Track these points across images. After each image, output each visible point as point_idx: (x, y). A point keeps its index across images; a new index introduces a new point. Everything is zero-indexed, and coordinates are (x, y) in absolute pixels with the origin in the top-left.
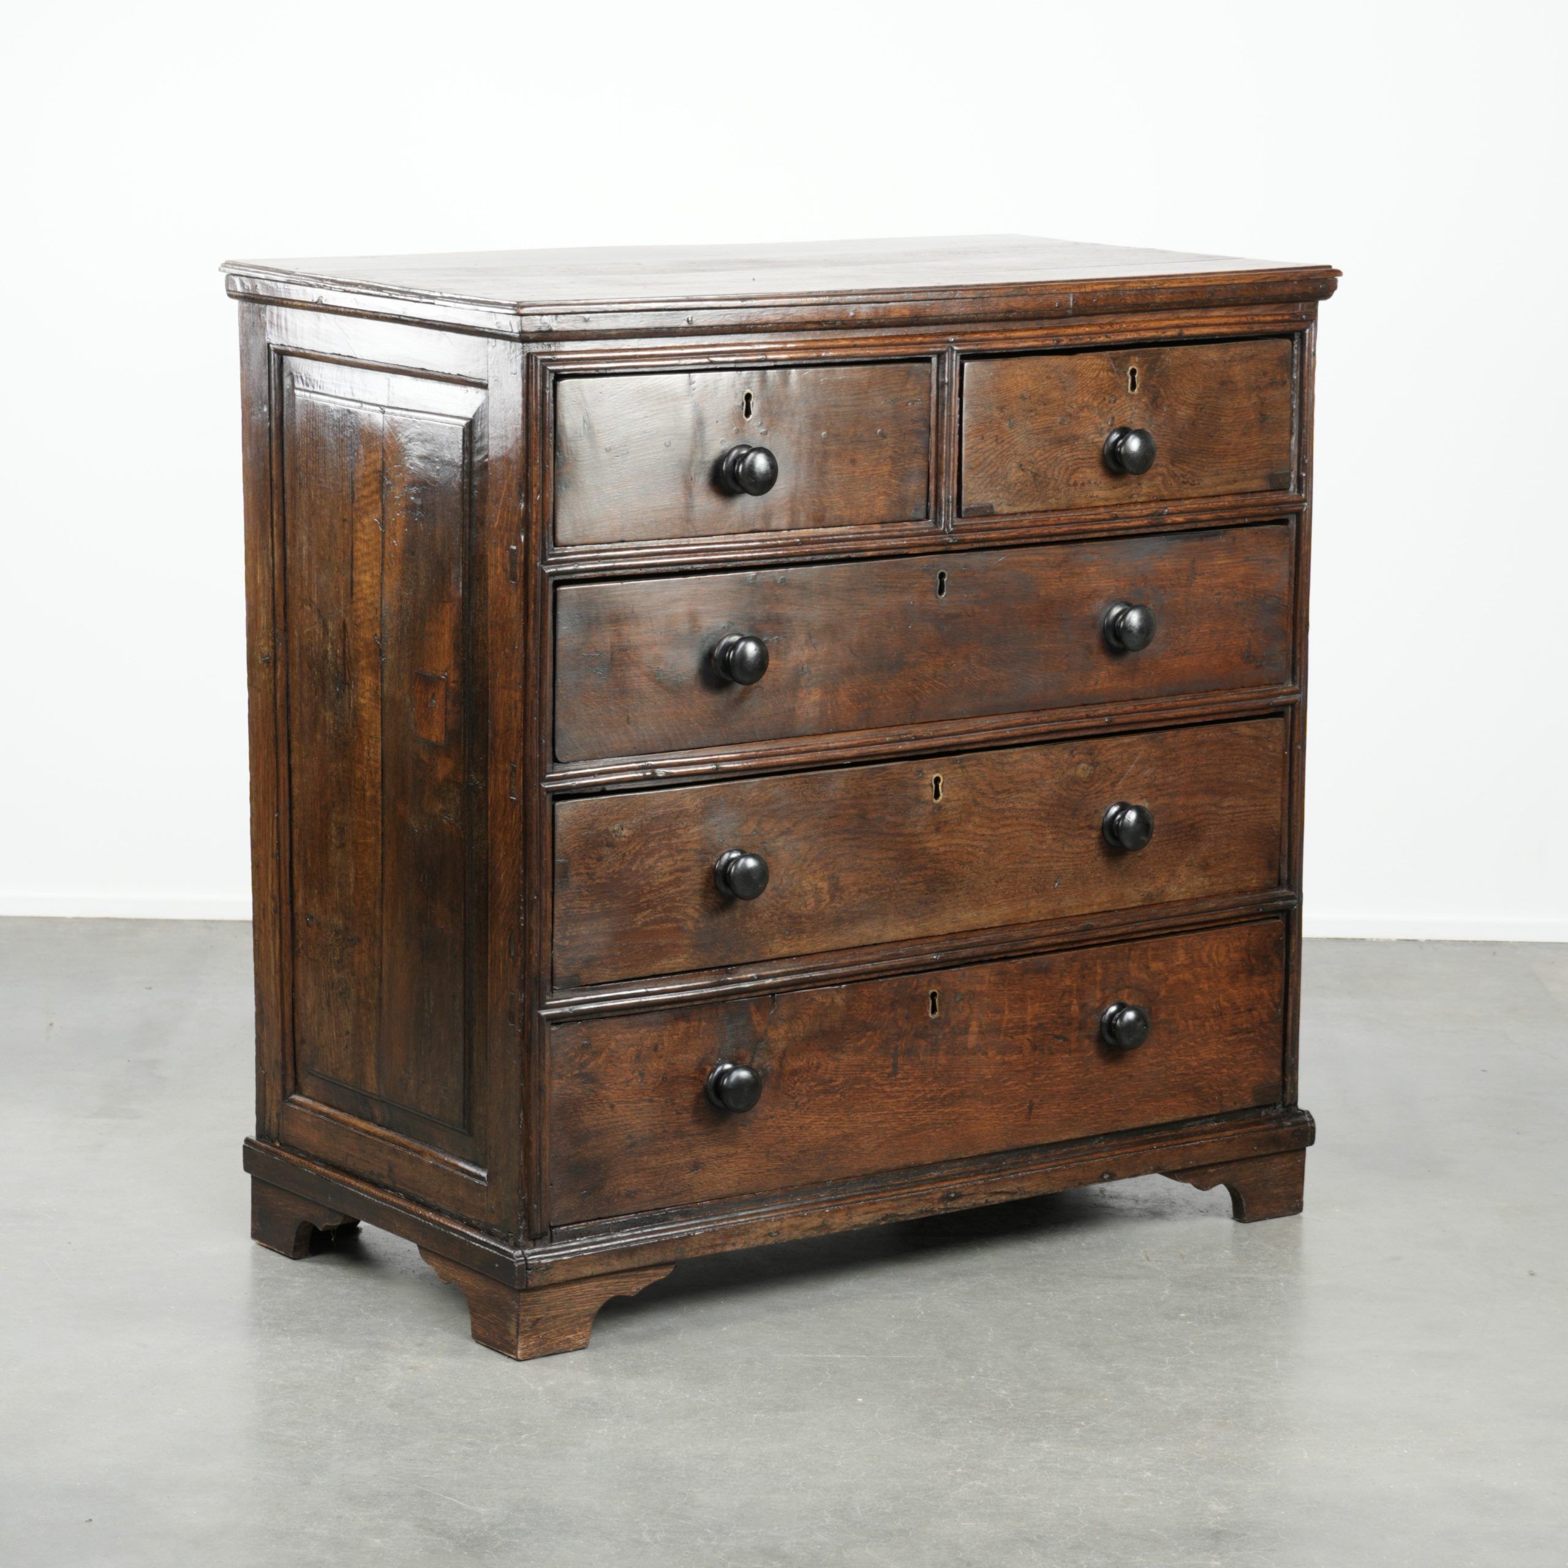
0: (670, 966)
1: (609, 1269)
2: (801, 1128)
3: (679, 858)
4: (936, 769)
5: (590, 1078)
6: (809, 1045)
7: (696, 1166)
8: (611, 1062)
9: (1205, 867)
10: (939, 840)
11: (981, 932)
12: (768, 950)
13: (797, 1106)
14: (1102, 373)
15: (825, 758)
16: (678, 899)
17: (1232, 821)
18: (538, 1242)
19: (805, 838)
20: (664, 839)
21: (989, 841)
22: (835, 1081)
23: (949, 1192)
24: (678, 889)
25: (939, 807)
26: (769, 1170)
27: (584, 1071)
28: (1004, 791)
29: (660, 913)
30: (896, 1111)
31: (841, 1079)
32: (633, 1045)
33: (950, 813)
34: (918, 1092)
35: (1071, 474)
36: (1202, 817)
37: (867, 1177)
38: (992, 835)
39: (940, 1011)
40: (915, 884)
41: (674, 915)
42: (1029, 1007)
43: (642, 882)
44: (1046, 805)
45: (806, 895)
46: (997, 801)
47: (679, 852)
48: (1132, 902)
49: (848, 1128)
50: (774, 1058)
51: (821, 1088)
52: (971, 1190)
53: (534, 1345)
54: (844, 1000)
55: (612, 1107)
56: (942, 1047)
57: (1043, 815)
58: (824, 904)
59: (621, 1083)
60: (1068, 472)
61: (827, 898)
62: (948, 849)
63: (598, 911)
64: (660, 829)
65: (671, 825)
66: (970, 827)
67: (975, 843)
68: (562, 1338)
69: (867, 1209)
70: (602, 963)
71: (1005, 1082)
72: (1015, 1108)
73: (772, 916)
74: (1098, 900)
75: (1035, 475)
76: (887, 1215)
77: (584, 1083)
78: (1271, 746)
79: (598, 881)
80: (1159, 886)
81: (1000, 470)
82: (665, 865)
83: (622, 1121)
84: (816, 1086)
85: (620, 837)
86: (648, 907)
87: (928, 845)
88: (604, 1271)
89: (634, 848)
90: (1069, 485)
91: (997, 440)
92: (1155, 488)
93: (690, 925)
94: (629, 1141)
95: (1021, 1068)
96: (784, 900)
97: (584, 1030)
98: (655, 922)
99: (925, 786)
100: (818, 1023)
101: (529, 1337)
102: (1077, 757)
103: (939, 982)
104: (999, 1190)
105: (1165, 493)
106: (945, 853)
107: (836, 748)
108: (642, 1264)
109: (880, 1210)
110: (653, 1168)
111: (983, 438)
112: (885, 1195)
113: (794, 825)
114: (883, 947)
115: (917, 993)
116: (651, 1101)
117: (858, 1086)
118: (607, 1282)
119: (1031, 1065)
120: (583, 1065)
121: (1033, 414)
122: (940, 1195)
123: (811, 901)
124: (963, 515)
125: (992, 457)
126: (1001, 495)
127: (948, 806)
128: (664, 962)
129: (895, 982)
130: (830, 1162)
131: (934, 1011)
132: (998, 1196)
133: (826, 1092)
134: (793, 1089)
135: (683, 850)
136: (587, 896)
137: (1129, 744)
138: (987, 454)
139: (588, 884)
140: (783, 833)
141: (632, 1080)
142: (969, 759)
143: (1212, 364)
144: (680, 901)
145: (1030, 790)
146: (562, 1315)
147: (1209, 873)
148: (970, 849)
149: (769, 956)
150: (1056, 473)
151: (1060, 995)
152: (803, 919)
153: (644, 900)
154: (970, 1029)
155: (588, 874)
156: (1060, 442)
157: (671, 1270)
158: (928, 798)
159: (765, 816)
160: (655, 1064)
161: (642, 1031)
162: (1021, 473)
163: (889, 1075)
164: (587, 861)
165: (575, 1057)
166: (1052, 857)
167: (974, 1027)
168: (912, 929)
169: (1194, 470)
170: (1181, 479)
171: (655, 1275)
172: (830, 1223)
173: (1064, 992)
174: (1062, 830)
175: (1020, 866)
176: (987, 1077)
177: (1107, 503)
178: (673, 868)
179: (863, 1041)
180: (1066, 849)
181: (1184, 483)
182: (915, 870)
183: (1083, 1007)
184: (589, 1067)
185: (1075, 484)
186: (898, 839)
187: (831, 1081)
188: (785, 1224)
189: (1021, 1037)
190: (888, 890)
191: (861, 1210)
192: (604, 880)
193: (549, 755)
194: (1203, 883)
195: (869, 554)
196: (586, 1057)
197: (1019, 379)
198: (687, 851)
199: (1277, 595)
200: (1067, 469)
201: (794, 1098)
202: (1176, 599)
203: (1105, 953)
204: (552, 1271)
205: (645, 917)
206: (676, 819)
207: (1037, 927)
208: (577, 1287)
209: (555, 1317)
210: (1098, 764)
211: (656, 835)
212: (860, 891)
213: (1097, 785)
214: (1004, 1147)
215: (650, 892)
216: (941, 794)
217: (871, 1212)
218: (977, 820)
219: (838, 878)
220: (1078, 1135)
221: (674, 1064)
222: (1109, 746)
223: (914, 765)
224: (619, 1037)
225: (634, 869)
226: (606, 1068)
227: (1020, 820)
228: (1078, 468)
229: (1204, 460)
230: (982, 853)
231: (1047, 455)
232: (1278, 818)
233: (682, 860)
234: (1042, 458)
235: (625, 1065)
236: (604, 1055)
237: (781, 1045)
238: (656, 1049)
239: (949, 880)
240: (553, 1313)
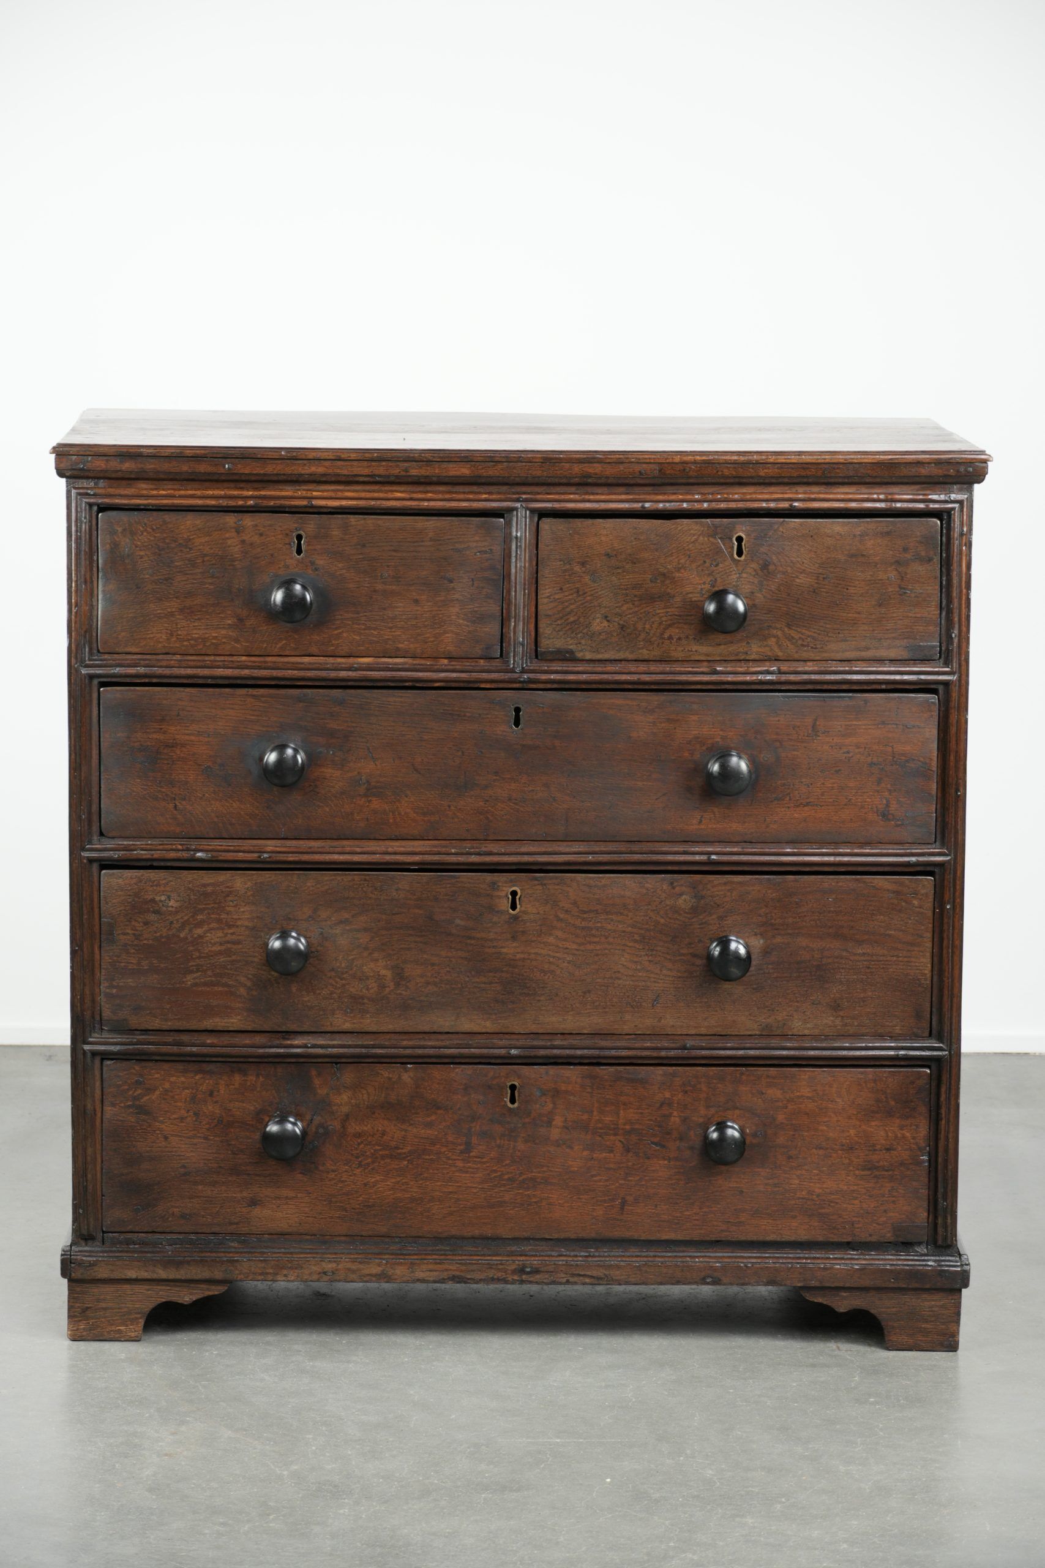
0: (223, 1024)
1: (155, 1276)
2: (365, 1185)
3: (231, 931)
4: (513, 882)
5: (142, 1110)
6: (374, 1113)
7: (253, 1202)
8: (164, 1099)
9: (836, 1007)
10: (515, 947)
11: (568, 1036)
12: (329, 1024)
13: (360, 1165)
14: (701, 538)
15: (382, 861)
16: (229, 967)
17: (869, 968)
18: (90, 1242)
19: (366, 930)
20: (213, 914)
21: (574, 954)
22: (402, 1149)
23: (524, 1266)
24: (229, 959)
25: (516, 918)
26: (332, 1218)
27: (137, 1103)
28: (590, 911)
29: (210, 977)
30: (470, 1185)
31: (409, 1148)
32: (187, 1088)
33: (528, 924)
34: (495, 1171)
35: (665, 629)
36: (830, 960)
37: (438, 1239)
38: (577, 950)
39: (519, 1103)
40: (491, 983)
41: (224, 980)
42: (622, 1112)
43: (191, 948)
44: (641, 929)
45: (368, 979)
46: (584, 919)
47: (230, 927)
48: (747, 1030)
49: (415, 1192)
50: (336, 1119)
51: (387, 1152)
52: (551, 1268)
53: (84, 1329)
54: (412, 1078)
55: (166, 1138)
56: (522, 1135)
57: (636, 937)
58: (387, 990)
59: (175, 1119)
60: (662, 627)
61: (392, 985)
62: (526, 956)
63: (146, 968)
64: (209, 904)
65: (220, 902)
66: (551, 939)
67: (557, 955)
68: (113, 1328)
69: (431, 1267)
70: (150, 1013)
71: (593, 1176)
72: (605, 1201)
73: (331, 994)
74: (706, 1024)
75: (622, 627)
76: (454, 1276)
77: (137, 1113)
78: (916, 902)
79: (145, 942)
80: (780, 1019)
81: (581, 620)
82: (216, 936)
83: (176, 1152)
84: (380, 1150)
85: (168, 907)
86: (198, 971)
87: (504, 950)
88: (149, 1277)
89: (182, 918)
90: (664, 638)
91: (578, 592)
92: (767, 649)
93: (242, 991)
94: (182, 1170)
95: (612, 1166)
96: (344, 982)
97: (137, 1068)
98: (205, 984)
99: (499, 897)
100: (383, 1095)
101: (80, 1321)
102: (677, 888)
103: (519, 1077)
104: (582, 1273)
105: (780, 654)
106: (524, 960)
107: (395, 853)
108: (189, 1277)
109: (447, 1270)
110: (209, 1197)
111: (561, 589)
112: (454, 1258)
113: (353, 916)
114: (456, 1036)
115: (494, 1082)
116: (206, 1138)
117: (427, 1157)
118: (159, 1287)
119: (624, 1165)
120: (135, 1098)
121: (620, 571)
122: (513, 1267)
123: (373, 985)
124: (539, 658)
125: (572, 607)
126: (583, 642)
127: (526, 917)
128: (217, 1020)
129: (469, 1070)
130: (398, 1221)
131: (513, 1101)
132: (581, 1278)
133: (391, 1157)
134: (356, 1149)
135: (233, 926)
136: (134, 953)
137: (740, 883)
138: (566, 604)
139: (135, 943)
140: (341, 922)
141: (186, 1117)
142: (551, 878)
143: (838, 537)
144: (231, 969)
145: (621, 914)
146: (112, 1309)
147: (841, 1013)
148: (551, 960)
149: (329, 1029)
150: (647, 626)
151: (658, 1105)
152: (366, 1001)
153: (194, 963)
154: (554, 1123)
155: (134, 934)
156: (652, 599)
157: (226, 1288)
158: (503, 908)
159: (321, 905)
160: (210, 1107)
161: (197, 1077)
162: (606, 624)
163: (462, 1152)
164: (133, 923)
165: (128, 1090)
166: (649, 977)
167: (558, 1121)
168: (488, 1024)
169: (815, 635)
170: (800, 642)
171: (208, 1290)
172: (390, 1273)
173: (662, 1105)
174: (660, 954)
175: (610, 981)
176: (572, 1169)
177: (709, 659)
178: (224, 939)
179: (433, 1118)
180: (664, 972)
181: (803, 645)
182: (490, 971)
183: (684, 1120)
184: (142, 1101)
185: (670, 638)
186: (469, 941)
187: (397, 1148)
188: (340, 1266)
189: (612, 1138)
190: (460, 986)
191: (424, 1267)
192: (151, 942)
193: (95, 828)
194: (833, 1021)
195: (437, 685)
196: (139, 1091)
197: (603, 538)
198: (237, 926)
199: (922, 759)
200: (660, 624)
201: (357, 1157)
202: (795, 753)
203: (711, 1073)
204: (96, 1269)
205: (194, 979)
206: (225, 897)
207: (633, 1039)
208: (127, 1286)
209: (105, 1309)
210: (703, 897)
211: (204, 909)
212: (428, 983)
213: (701, 917)
214: (593, 1235)
215: (199, 958)
216: (518, 906)
217: (436, 1271)
218: (559, 933)
219: (403, 969)
220: (680, 1237)
221: (230, 1110)
222: (716, 882)
223: (489, 877)
224: (173, 1079)
225: (182, 936)
226: (159, 1104)
227: (611, 940)
228: (674, 624)
229: (828, 626)
230: (566, 964)
231: (636, 609)
232: (927, 971)
233: (232, 934)
234: (631, 611)
235: (179, 1104)
236: (157, 1092)
237: (345, 1109)
238: (211, 1095)
239: (528, 985)
240: (104, 1305)
